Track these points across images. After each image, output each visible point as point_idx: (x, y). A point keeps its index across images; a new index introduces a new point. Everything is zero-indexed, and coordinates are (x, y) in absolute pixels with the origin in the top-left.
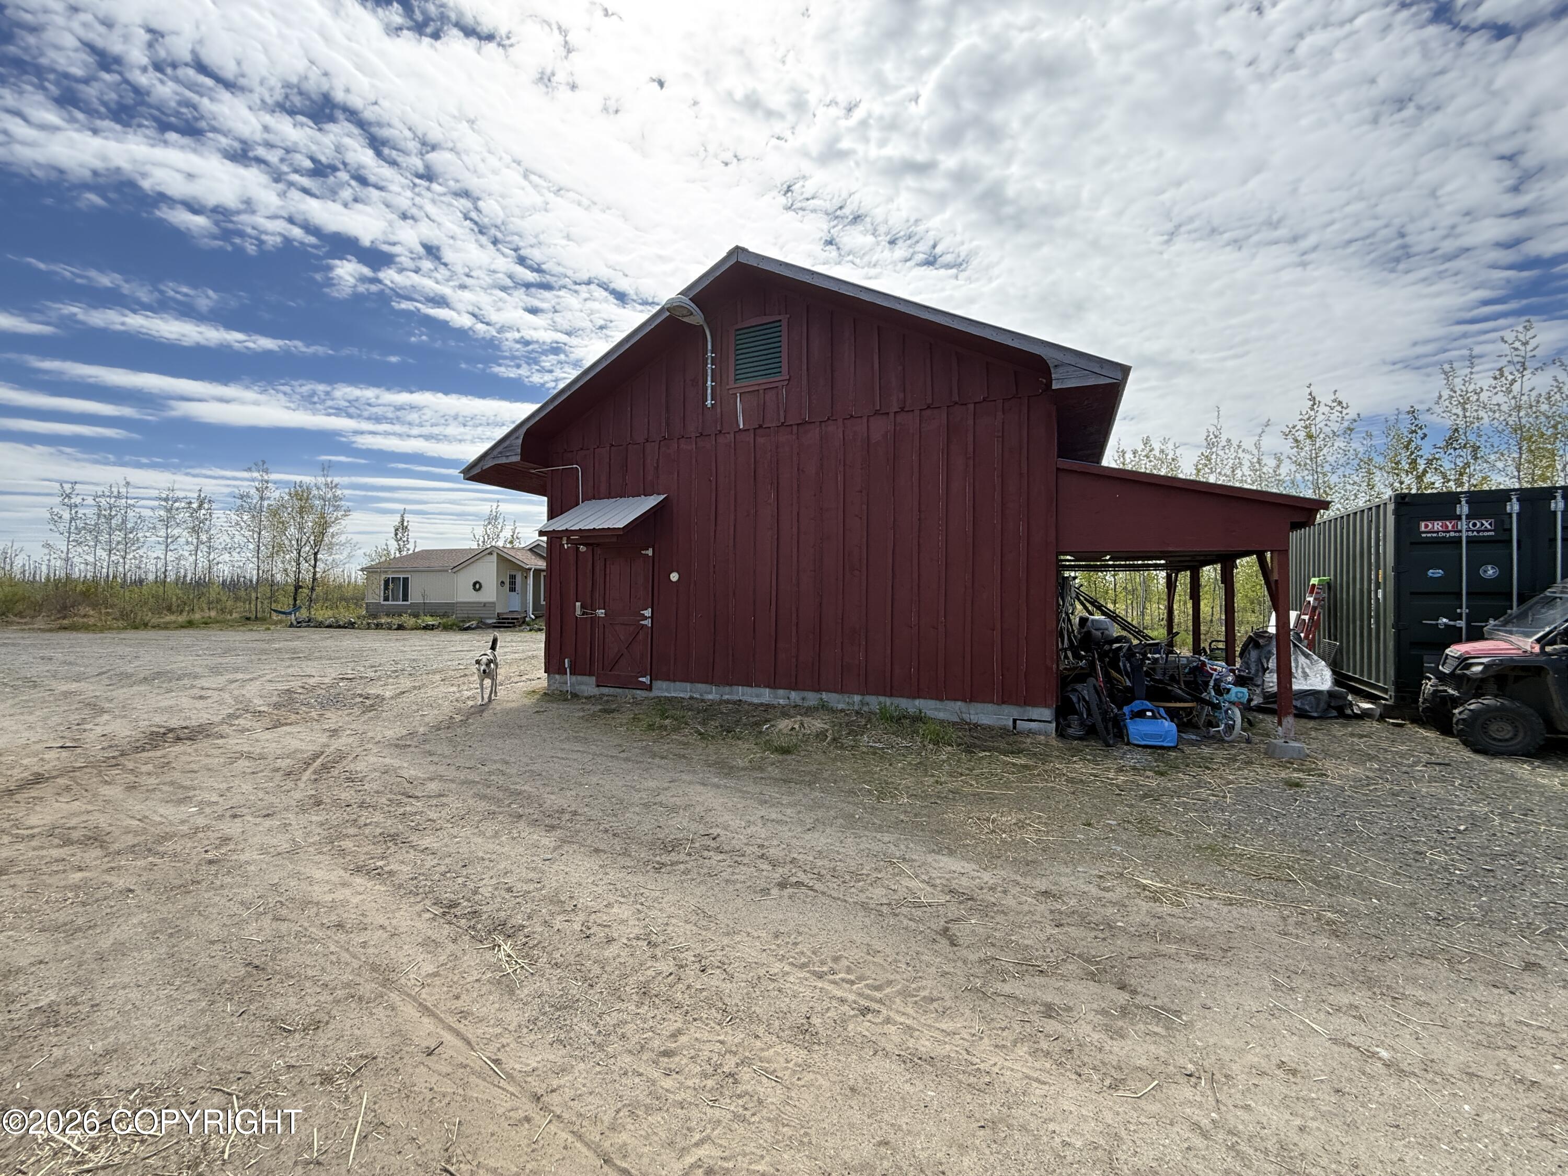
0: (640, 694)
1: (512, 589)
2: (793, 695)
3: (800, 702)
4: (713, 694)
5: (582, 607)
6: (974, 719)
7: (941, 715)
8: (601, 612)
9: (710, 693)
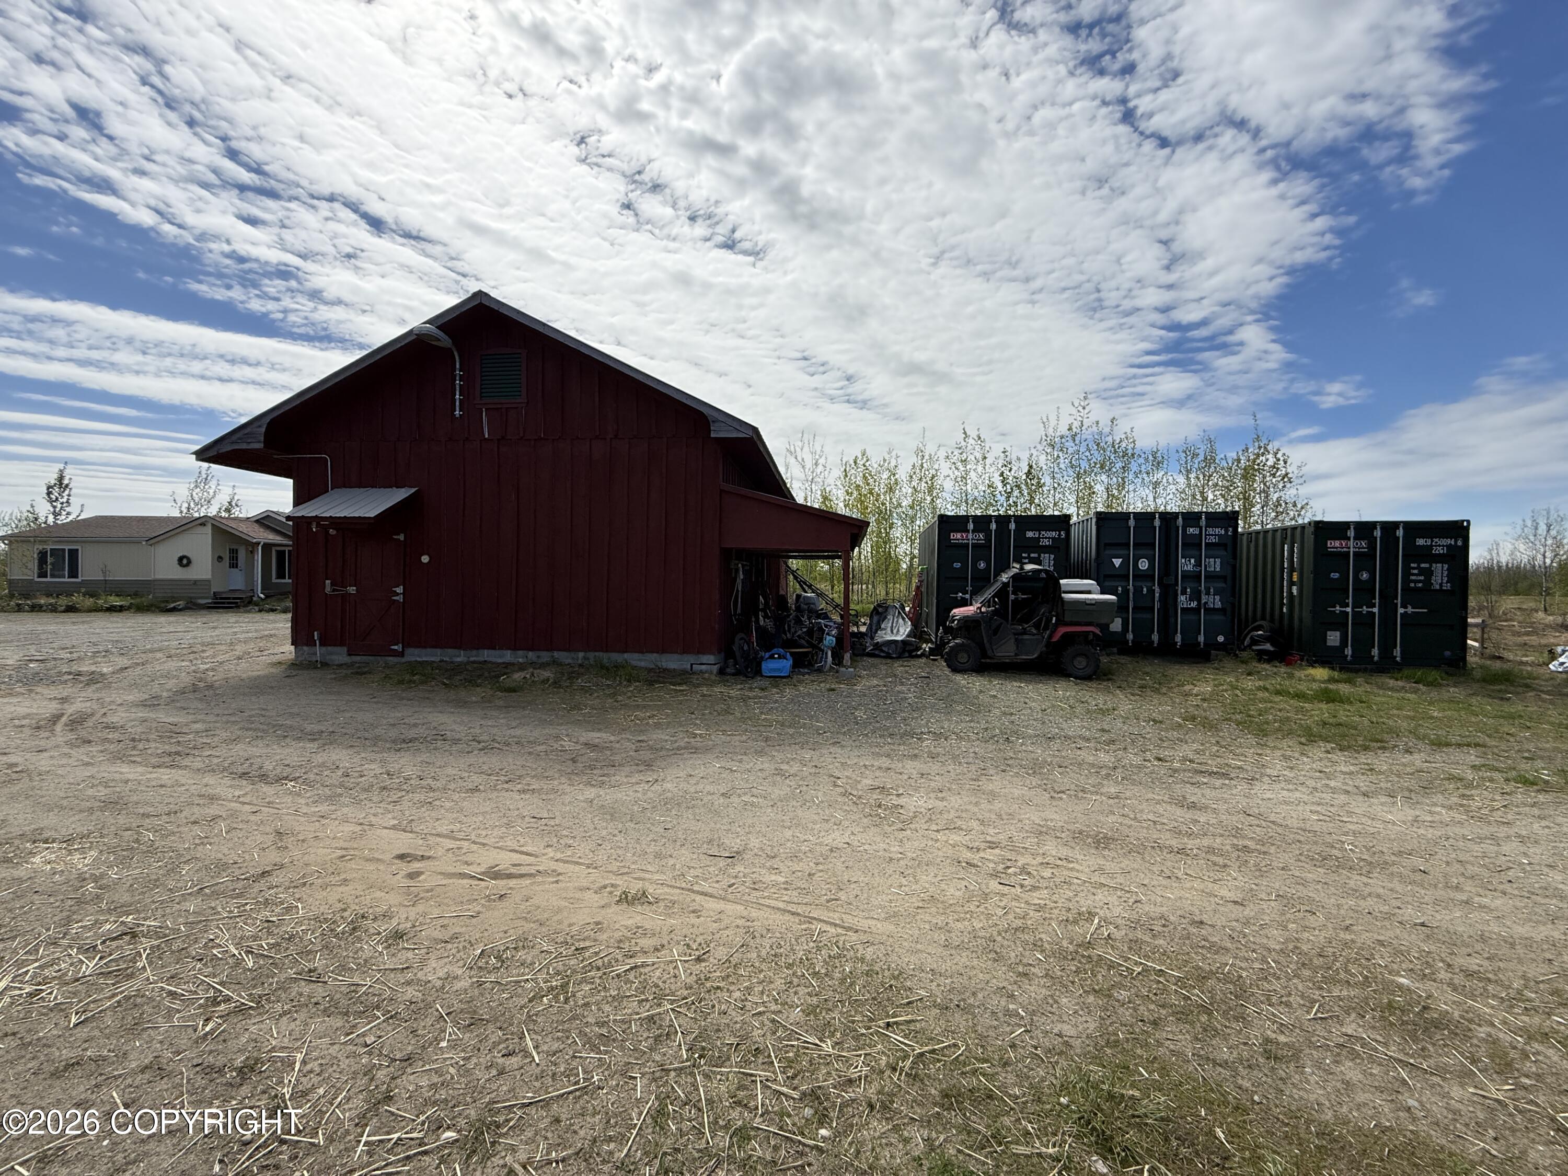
0: (392, 660)
1: (234, 565)
2: (530, 654)
3: (535, 659)
4: (460, 657)
5: (332, 584)
6: (664, 665)
7: (643, 664)
8: (352, 590)
9: (459, 656)
